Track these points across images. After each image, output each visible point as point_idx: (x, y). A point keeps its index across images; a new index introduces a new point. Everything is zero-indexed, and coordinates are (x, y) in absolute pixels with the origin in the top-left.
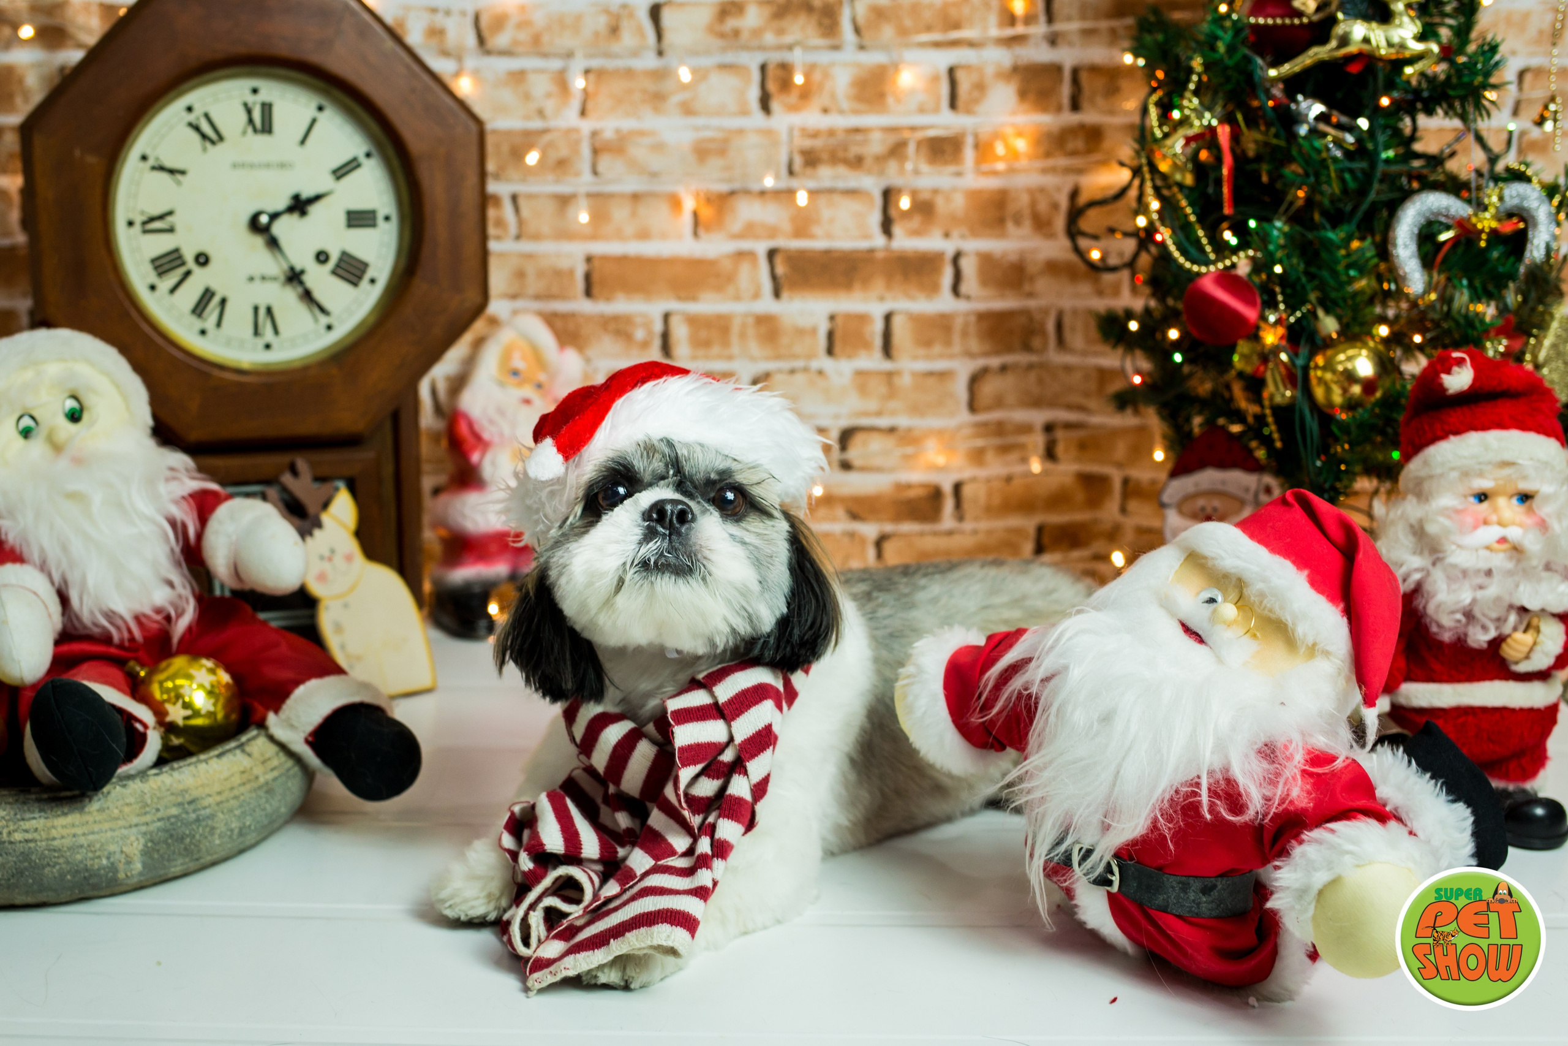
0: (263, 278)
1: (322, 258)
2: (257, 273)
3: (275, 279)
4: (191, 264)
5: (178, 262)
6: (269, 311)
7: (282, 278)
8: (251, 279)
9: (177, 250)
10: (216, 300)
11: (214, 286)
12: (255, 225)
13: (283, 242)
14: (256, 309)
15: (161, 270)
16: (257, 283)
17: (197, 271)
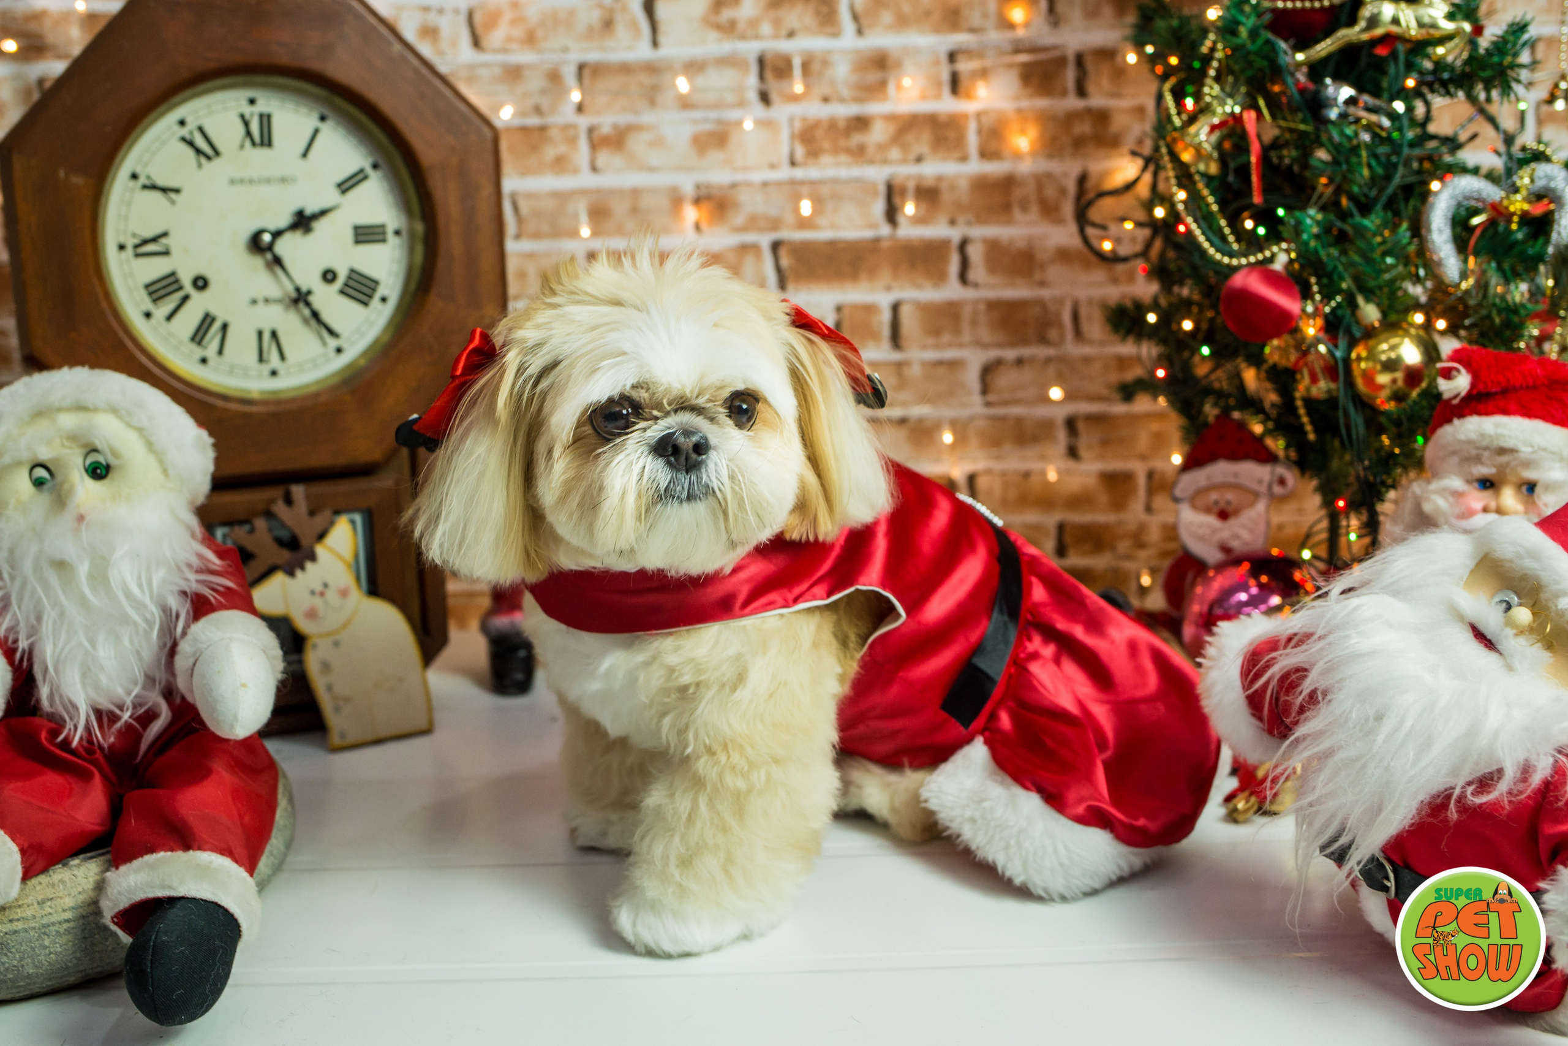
0: (267, 301)
1: (329, 276)
2: (260, 296)
3: (279, 301)
4: (188, 288)
5: (175, 286)
6: (274, 334)
7: (287, 301)
8: (254, 302)
9: (173, 274)
10: (217, 325)
11: (214, 311)
12: (256, 244)
13: (287, 261)
14: (260, 334)
15: (155, 296)
16: (261, 305)
17: (196, 296)
